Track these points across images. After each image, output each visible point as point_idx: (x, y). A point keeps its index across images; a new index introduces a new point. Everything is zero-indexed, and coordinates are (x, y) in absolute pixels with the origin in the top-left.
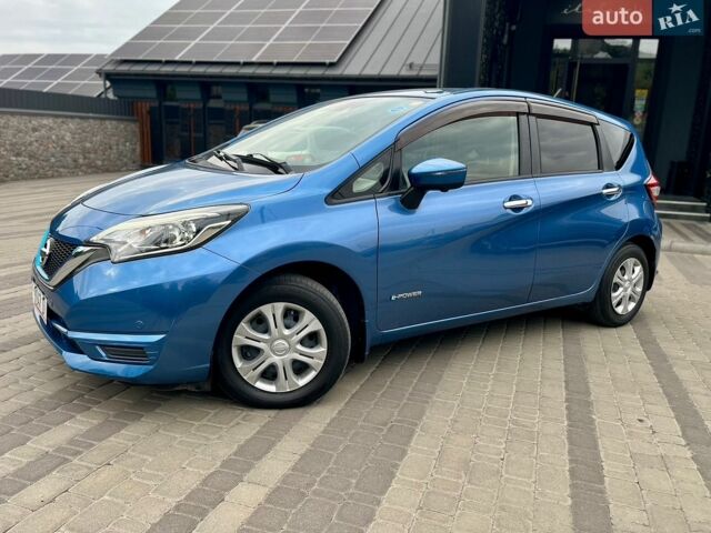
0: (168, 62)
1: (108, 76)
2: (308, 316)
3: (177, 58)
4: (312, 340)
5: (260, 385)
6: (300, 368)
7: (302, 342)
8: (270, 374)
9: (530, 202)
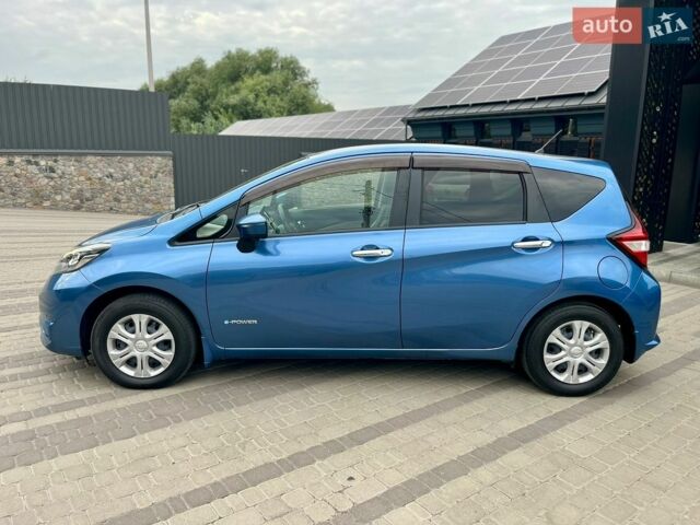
0: (452, 107)
1: (409, 122)
2: (164, 328)
3: (458, 103)
4: (165, 345)
5: (124, 369)
6: (154, 364)
7: (158, 345)
8: (132, 362)
9: (388, 252)
